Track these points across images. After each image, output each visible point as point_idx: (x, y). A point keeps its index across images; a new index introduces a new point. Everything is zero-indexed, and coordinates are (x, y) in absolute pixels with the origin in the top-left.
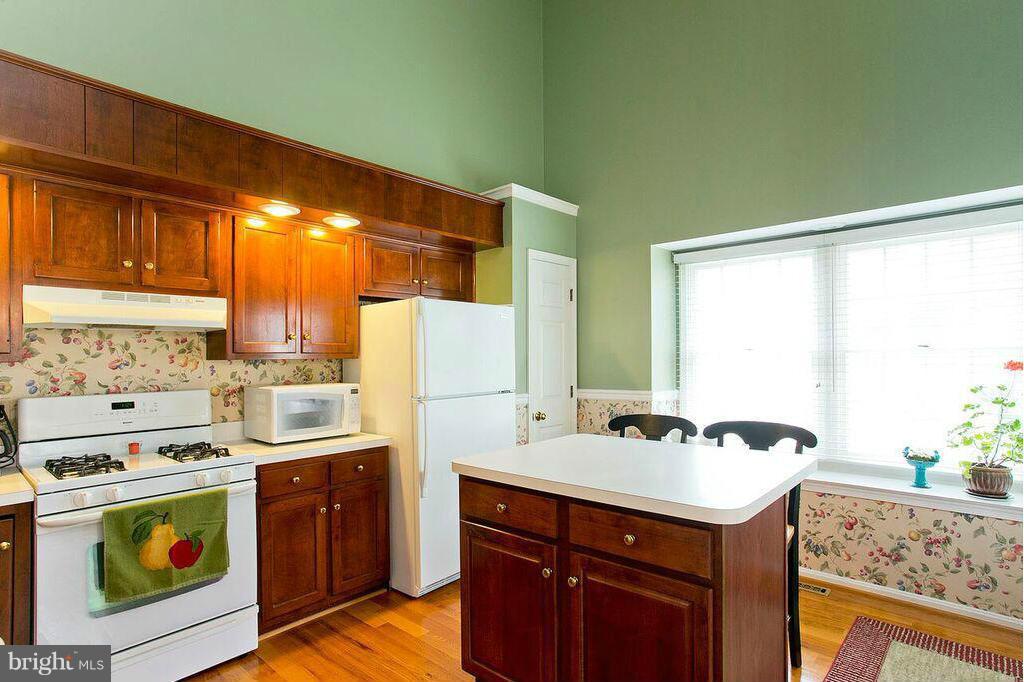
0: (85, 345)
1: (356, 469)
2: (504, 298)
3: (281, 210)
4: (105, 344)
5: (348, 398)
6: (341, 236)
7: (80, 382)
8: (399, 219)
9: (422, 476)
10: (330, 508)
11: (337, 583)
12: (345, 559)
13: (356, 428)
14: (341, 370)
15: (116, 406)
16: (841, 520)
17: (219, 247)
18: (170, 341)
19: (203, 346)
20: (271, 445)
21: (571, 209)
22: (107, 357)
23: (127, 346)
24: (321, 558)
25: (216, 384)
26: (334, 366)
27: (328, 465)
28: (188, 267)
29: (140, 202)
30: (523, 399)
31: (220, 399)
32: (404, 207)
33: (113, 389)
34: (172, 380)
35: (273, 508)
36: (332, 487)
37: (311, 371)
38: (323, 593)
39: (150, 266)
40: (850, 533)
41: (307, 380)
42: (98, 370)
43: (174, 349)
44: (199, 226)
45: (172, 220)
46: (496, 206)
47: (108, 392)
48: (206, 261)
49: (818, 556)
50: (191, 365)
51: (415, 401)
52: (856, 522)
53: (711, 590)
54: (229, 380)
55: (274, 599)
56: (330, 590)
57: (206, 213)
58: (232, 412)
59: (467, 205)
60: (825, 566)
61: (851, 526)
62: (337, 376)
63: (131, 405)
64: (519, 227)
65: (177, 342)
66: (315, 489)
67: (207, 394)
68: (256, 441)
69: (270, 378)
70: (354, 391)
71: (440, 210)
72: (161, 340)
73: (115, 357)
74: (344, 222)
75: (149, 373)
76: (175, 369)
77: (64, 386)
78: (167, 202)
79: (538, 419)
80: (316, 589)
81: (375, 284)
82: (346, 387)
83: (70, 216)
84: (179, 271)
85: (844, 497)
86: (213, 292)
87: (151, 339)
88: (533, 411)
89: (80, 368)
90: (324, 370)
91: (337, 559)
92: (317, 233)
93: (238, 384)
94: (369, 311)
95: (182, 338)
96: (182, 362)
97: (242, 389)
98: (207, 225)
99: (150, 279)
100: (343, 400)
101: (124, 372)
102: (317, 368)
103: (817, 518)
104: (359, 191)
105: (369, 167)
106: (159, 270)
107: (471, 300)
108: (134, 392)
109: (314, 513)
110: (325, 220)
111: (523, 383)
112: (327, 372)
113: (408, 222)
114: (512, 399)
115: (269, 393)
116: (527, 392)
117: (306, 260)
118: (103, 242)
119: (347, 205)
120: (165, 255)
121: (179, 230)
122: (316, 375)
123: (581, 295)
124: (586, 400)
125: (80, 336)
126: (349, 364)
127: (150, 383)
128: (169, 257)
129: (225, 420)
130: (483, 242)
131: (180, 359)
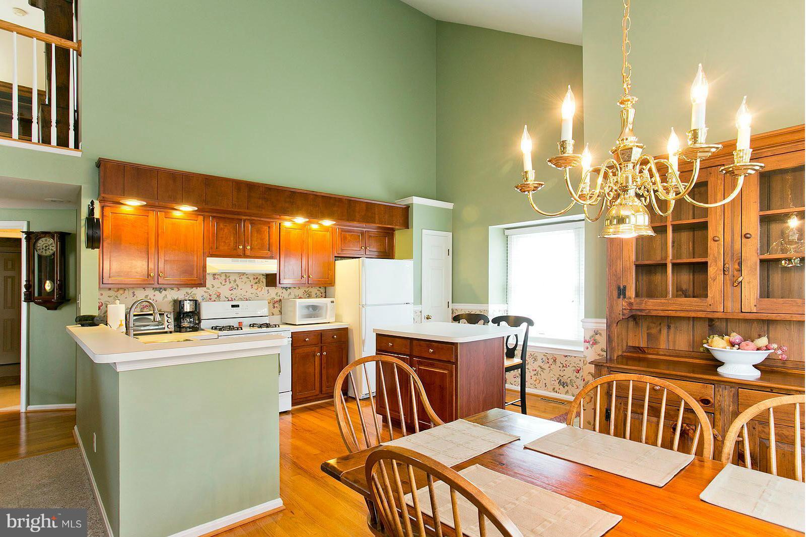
0: (220, 281)
1: (333, 337)
2: (409, 256)
3: (300, 220)
4: (227, 280)
5: (329, 304)
6: (326, 229)
7: (219, 296)
8: (353, 220)
9: (363, 342)
10: (321, 354)
11: (324, 389)
12: (327, 378)
13: (332, 320)
14: (325, 292)
15: (233, 306)
16: (574, 368)
17: (274, 238)
18: (251, 278)
19: (264, 280)
20: (295, 325)
21: (449, 206)
22: (228, 286)
23: (235, 281)
24: (318, 375)
25: (269, 298)
26: (322, 290)
27: (321, 334)
28: (262, 248)
29: (245, 221)
30: (419, 308)
31: (271, 304)
32: (357, 214)
33: (230, 299)
34: (253, 296)
35: (297, 351)
36: (322, 345)
37: (311, 292)
38: (317, 392)
39: (249, 247)
40: (578, 375)
41: (309, 297)
42: (225, 291)
43: (253, 282)
44: (266, 228)
45: (256, 227)
46: (405, 208)
47: (228, 300)
48: (269, 244)
49: (564, 387)
50: (260, 289)
51: (361, 306)
52: (580, 370)
53: (454, 366)
54: (275, 296)
55: (298, 391)
56: (321, 391)
57: (269, 223)
58: (276, 311)
59: (390, 210)
60: (567, 392)
61: (578, 371)
62: (324, 295)
63: (238, 306)
64: (416, 218)
65: (254, 279)
66: (315, 345)
67: (267, 302)
68: (287, 324)
69: (292, 296)
70: (332, 302)
71: (375, 214)
72: (248, 278)
73: (231, 285)
74: (328, 223)
75: (243, 292)
76: (253, 291)
77: (214, 297)
78: (254, 220)
79: (428, 318)
80: (315, 390)
81: (342, 250)
82: (328, 300)
83: (221, 229)
84: (259, 248)
85: (575, 357)
86: (272, 258)
87: (244, 277)
88: (425, 314)
89: (219, 290)
90: (317, 292)
91: (324, 378)
92: (314, 227)
93: (279, 298)
94: (340, 264)
95: (256, 277)
96: (256, 288)
97: (280, 300)
98: (269, 227)
99: (248, 253)
100: (327, 306)
101: (234, 292)
102: (314, 291)
103: (564, 368)
104: (335, 209)
105: (341, 197)
106: (251, 249)
107: (393, 258)
108: (238, 300)
109: (314, 356)
110: (319, 222)
111: (419, 299)
112: (318, 293)
113: (358, 221)
114: (411, 308)
115: (295, 301)
116: (421, 304)
117: (310, 240)
118: (232, 238)
119: (330, 215)
120: (253, 242)
121: (259, 231)
122: (313, 294)
123: (454, 252)
124: (456, 310)
125: (219, 277)
126: (329, 289)
127: (244, 297)
128: (255, 243)
129: (273, 315)
130: (397, 227)
131: (255, 286)
